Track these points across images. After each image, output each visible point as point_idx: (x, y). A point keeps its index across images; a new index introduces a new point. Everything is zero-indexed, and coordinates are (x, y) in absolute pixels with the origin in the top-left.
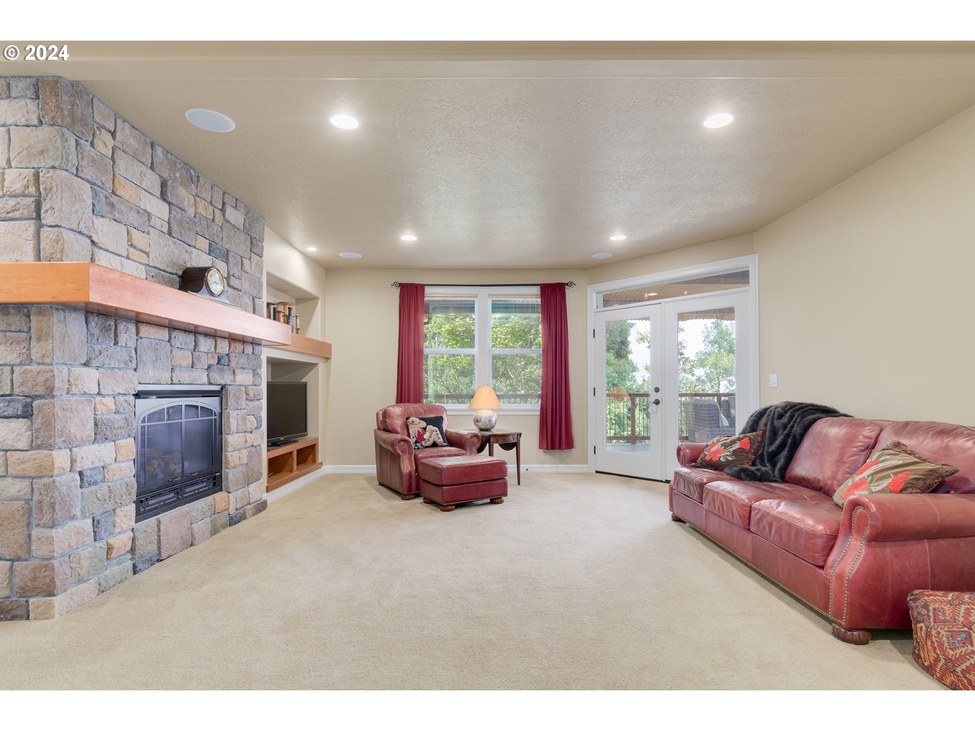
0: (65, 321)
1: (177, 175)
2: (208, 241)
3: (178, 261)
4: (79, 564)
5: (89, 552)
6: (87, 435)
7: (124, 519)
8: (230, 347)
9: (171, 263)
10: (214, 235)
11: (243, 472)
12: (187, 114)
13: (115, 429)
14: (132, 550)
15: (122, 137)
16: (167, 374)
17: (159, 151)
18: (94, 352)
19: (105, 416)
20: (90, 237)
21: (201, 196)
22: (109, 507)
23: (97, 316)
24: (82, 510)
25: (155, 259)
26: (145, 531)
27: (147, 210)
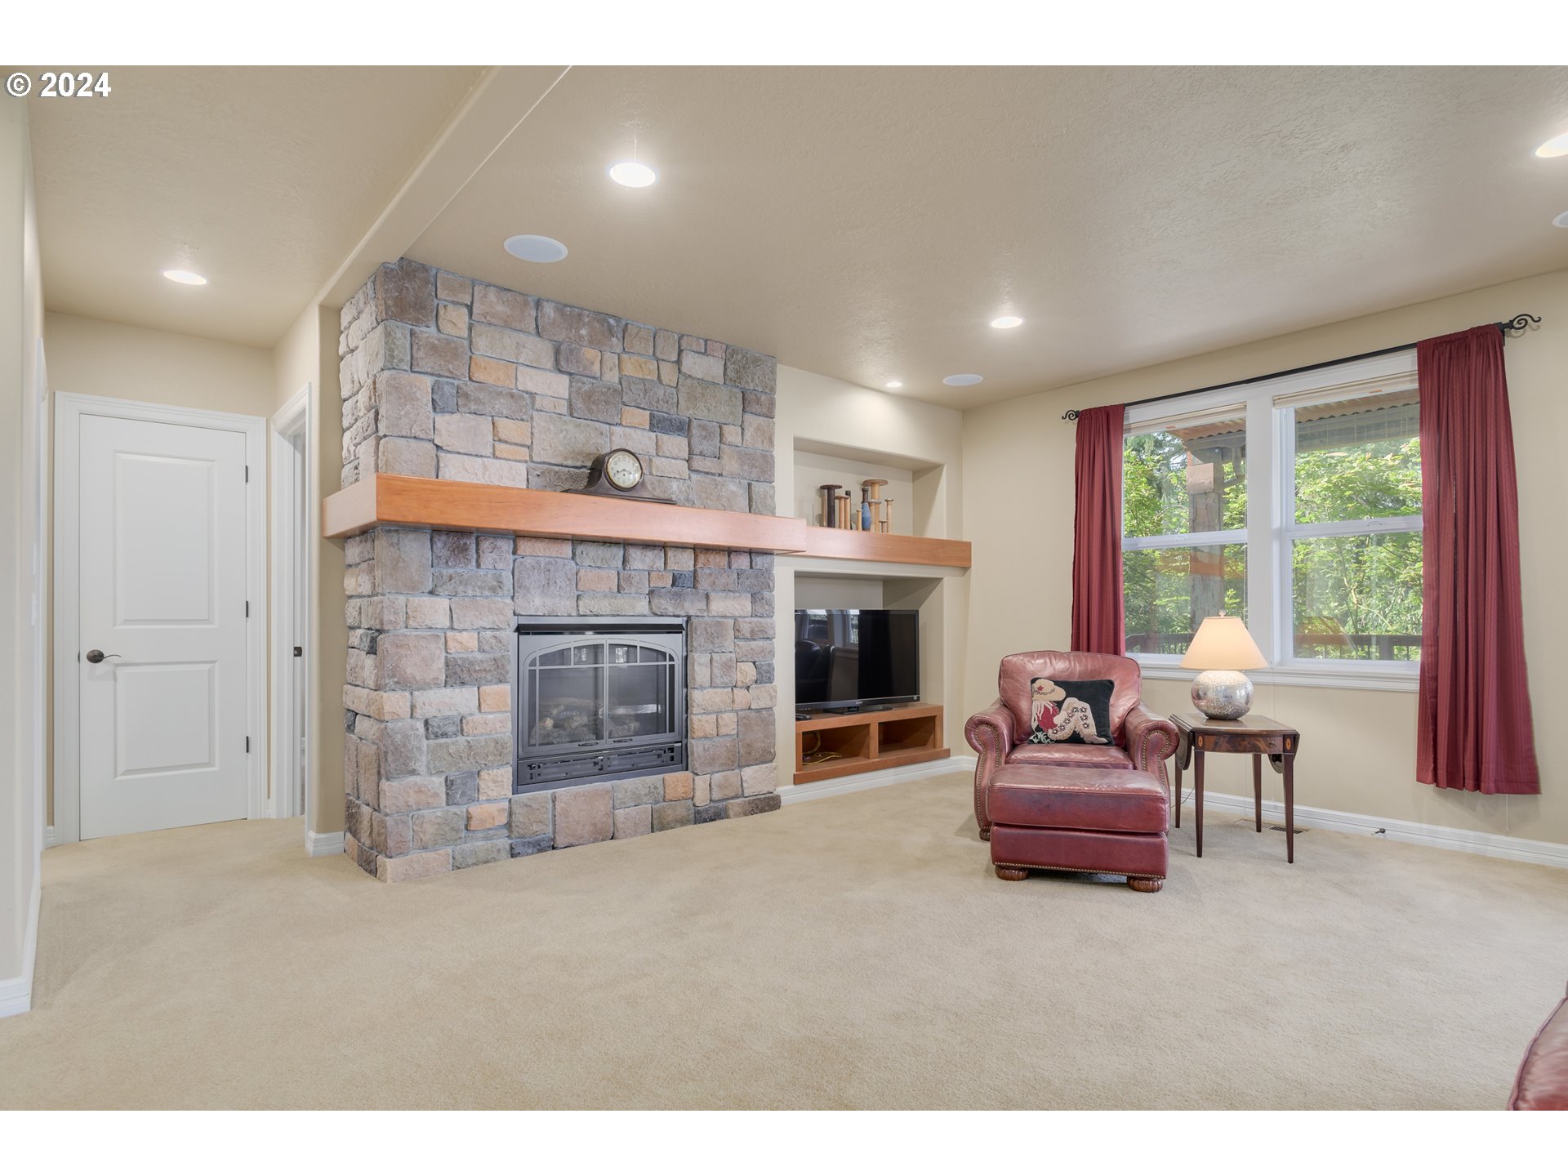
0: (398, 544)
1: (583, 332)
2: (648, 412)
3: (584, 449)
4: (422, 827)
5: (437, 817)
6: (432, 677)
7: (490, 784)
8: (696, 560)
9: (571, 453)
10: (658, 402)
11: (727, 747)
12: (506, 244)
13: (475, 671)
14: (509, 826)
15: (482, 307)
16: (568, 603)
17: (549, 310)
18: (442, 577)
19: (461, 656)
20: (432, 441)
21: (632, 351)
22: (468, 765)
23: (447, 534)
24: (427, 766)
25: (542, 452)
26: (526, 805)
27: (529, 390)
